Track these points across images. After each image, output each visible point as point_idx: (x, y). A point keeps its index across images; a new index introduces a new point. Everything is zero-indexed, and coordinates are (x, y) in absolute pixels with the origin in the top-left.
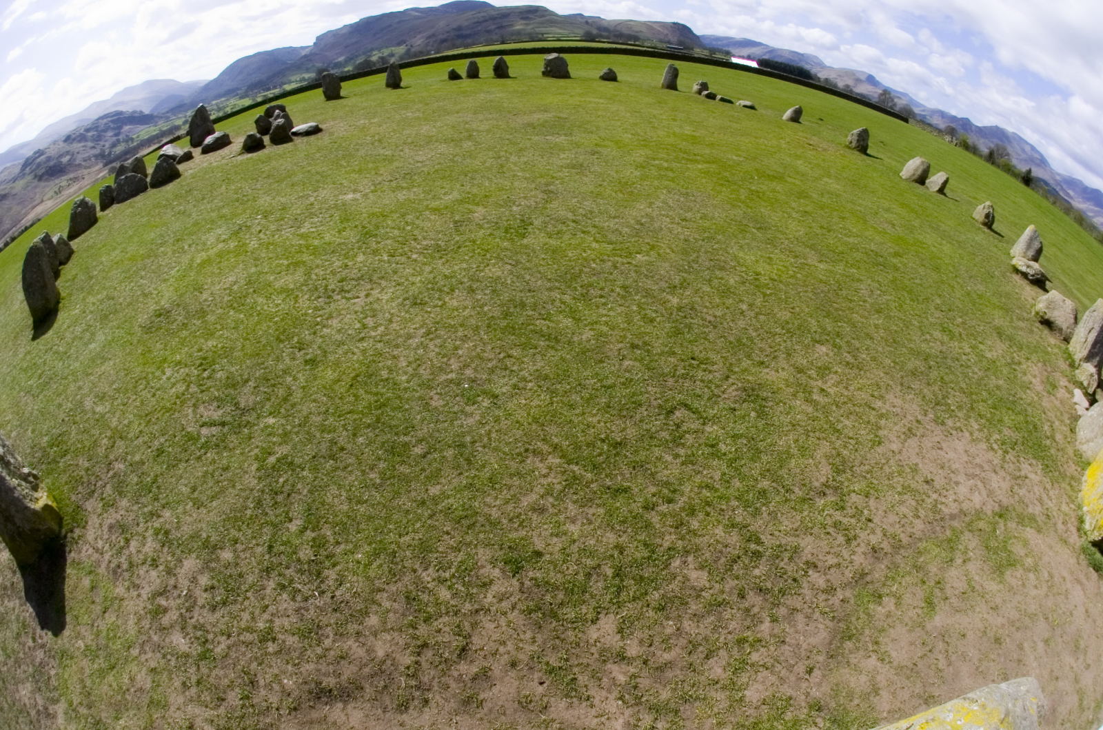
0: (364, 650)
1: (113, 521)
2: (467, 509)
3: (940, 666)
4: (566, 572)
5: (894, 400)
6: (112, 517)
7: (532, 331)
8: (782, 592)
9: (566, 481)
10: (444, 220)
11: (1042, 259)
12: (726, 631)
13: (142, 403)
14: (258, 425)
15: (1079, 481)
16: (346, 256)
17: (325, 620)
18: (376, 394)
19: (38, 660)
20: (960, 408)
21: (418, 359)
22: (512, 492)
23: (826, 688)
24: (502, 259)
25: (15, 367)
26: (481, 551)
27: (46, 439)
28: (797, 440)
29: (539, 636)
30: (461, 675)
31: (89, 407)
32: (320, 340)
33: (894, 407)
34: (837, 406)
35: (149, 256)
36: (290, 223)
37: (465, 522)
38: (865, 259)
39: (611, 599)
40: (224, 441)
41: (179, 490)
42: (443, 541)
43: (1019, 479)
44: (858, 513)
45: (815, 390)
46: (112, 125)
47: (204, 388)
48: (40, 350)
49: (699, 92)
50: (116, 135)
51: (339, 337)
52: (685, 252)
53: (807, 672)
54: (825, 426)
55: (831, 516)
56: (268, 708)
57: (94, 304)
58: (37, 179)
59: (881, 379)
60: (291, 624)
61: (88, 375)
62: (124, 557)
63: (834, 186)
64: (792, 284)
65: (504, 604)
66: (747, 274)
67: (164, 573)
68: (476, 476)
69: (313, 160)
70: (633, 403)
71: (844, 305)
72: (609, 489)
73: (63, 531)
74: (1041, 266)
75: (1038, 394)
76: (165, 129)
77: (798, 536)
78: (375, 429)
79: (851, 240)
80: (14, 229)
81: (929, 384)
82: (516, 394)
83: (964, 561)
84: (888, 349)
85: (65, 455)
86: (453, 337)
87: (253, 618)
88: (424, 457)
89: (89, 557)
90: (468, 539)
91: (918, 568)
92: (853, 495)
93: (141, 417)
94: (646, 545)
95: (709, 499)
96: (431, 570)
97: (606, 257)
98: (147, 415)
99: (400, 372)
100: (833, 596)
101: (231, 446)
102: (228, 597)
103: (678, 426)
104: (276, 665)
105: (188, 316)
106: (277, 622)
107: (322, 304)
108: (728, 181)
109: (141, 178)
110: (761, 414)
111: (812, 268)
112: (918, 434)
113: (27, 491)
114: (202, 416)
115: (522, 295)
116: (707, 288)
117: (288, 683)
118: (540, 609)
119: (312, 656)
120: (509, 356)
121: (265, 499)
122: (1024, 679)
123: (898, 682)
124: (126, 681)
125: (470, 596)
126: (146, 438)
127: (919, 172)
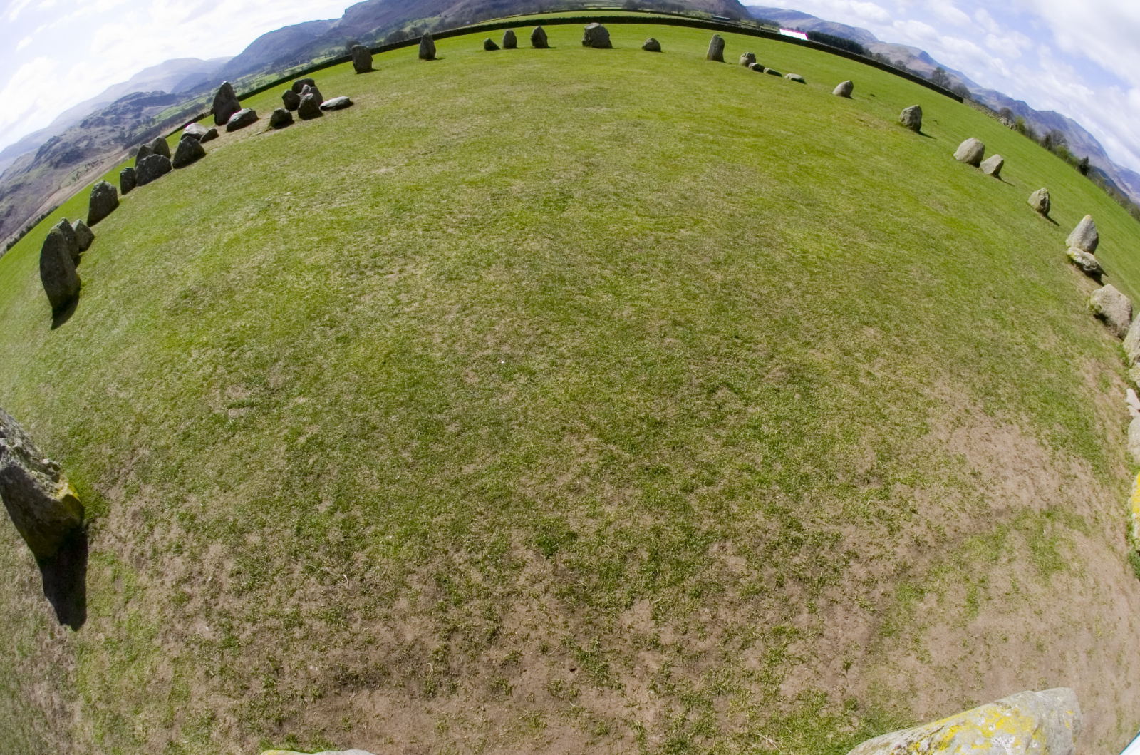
0: (393, 635)
1: (137, 509)
2: (502, 489)
3: (980, 670)
4: (602, 555)
5: (942, 387)
6: (136, 504)
7: (571, 306)
8: (822, 582)
9: (603, 460)
10: (480, 193)
11: (1097, 251)
12: (763, 621)
13: (167, 386)
14: (287, 405)
15: (1129, 486)
16: (379, 232)
17: (353, 604)
18: (410, 371)
19: (56, 656)
20: (1010, 399)
21: (453, 336)
22: (548, 472)
23: (863, 686)
24: (541, 233)
25: (34, 357)
26: (514, 532)
27: (67, 428)
28: (842, 425)
29: (571, 620)
30: (491, 660)
31: (112, 394)
32: (353, 317)
33: (943, 394)
34: (884, 391)
35: (174, 237)
36: (321, 198)
37: (499, 502)
38: (917, 240)
39: (647, 584)
40: (251, 422)
41: (206, 474)
42: (476, 521)
43: (1068, 478)
44: (903, 503)
45: (862, 374)
46: (131, 108)
47: (232, 369)
48: (60, 339)
49: (747, 64)
50: (136, 117)
51: (371, 314)
52: (730, 228)
53: (844, 668)
54: (871, 411)
55: (874, 505)
56: (292, 695)
57: (116, 288)
58: (53, 167)
59: (930, 364)
60: (319, 608)
61: (110, 361)
62: (148, 545)
63: (886, 164)
64: (840, 263)
65: (537, 587)
66: (794, 252)
67: (189, 559)
68: (511, 455)
69: (344, 134)
70: (674, 381)
71: (893, 286)
72: (647, 469)
73: (85, 521)
74: (1097, 258)
75: (1090, 390)
76: (187, 108)
77: (840, 524)
78: (407, 407)
79: (902, 220)
80: (30, 218)
81: (979, 373)
82: (554, 371)
83: (1010, 561)
84: (938, 334)
85: (87, 444)
86: (490, 313)
87: (280, 603)
88: (458, 435)
89: (112, 546)
90: (502, 519)
91: (962, 565)
92: (898, 484)
93: (166, 400)
94: (684, 528)
95: (749, 483)
96: (463, 551)
97: (648, 232)
98: (172, 399)
99: (435, 348)
100: (874, 589)
101: (260, 426)
102: (254, 582)
103: (720, 406)
104: (302, 651)
105: (216, 296)
106: (305, 606)
107: (354, 280)
108: (776, 156)
109: (164, 160)
110: (806, 396)
111: (862, 247)
112: (967, 424)
113: (47, 482)
114: (230, 398)
115: (562, 269)
116: (752, 265)
117: (314, 669)
118: (574, 593)
119: (339, 641)
120: (547, 332)
121: (294, 481)
122: (1060, 689)
123: (937, 684)
124: (148, 672)
125: (502, 578)
126: (172, 422)
127: (974, 154)
